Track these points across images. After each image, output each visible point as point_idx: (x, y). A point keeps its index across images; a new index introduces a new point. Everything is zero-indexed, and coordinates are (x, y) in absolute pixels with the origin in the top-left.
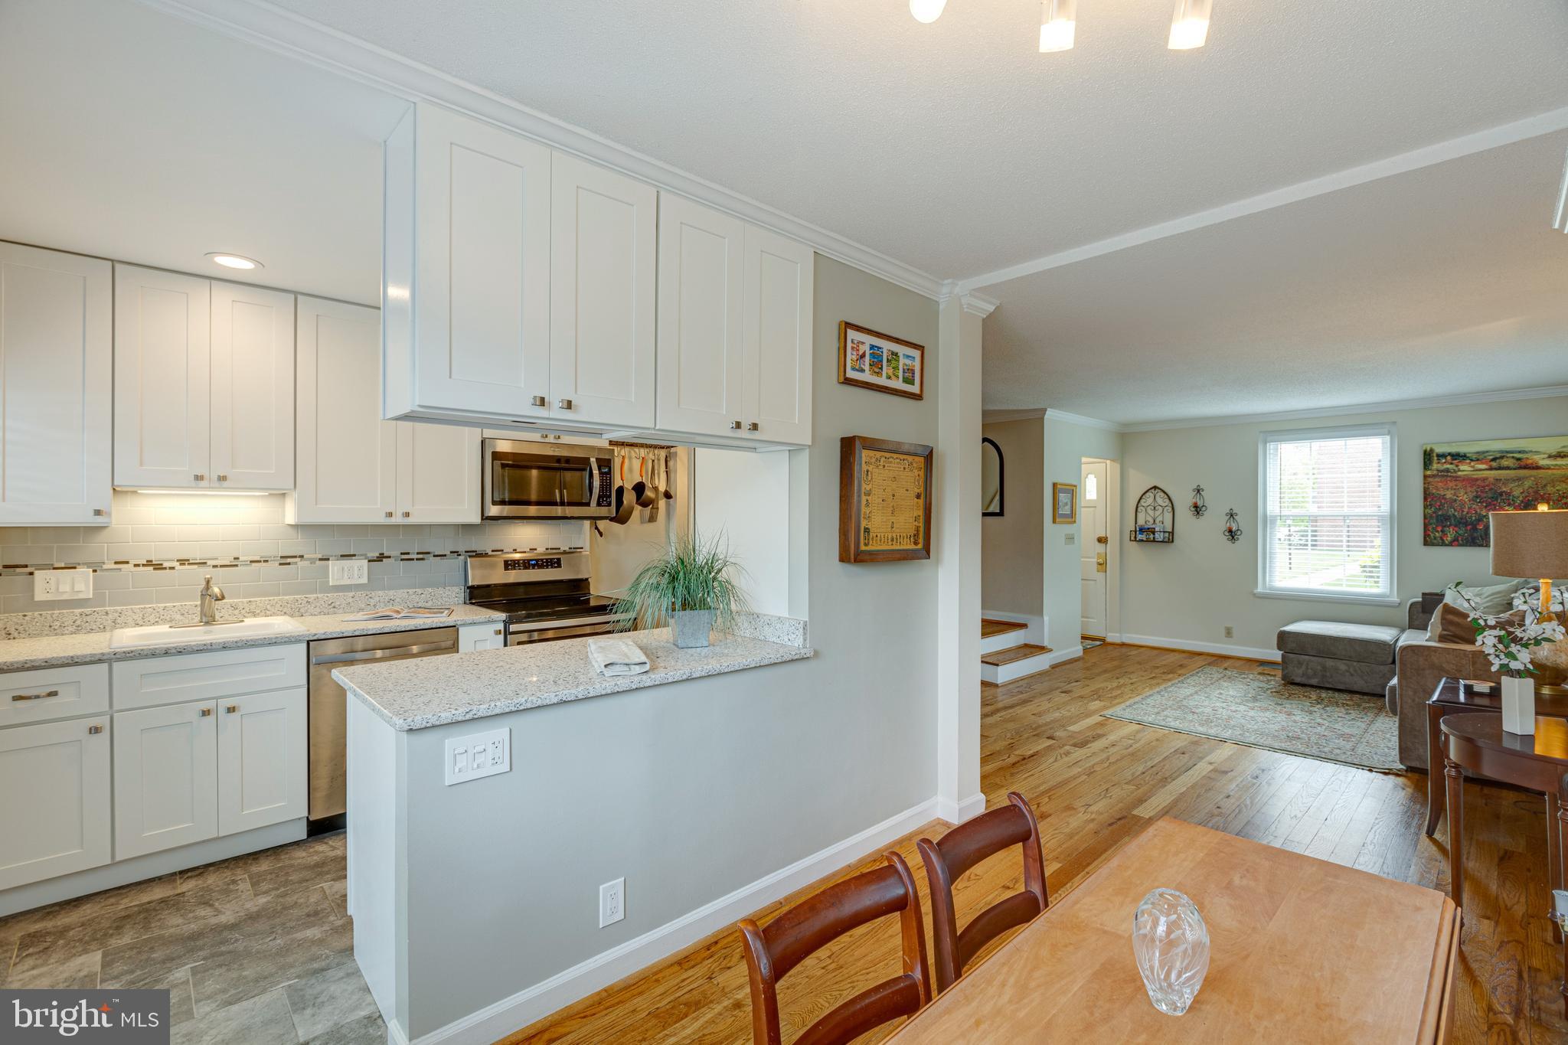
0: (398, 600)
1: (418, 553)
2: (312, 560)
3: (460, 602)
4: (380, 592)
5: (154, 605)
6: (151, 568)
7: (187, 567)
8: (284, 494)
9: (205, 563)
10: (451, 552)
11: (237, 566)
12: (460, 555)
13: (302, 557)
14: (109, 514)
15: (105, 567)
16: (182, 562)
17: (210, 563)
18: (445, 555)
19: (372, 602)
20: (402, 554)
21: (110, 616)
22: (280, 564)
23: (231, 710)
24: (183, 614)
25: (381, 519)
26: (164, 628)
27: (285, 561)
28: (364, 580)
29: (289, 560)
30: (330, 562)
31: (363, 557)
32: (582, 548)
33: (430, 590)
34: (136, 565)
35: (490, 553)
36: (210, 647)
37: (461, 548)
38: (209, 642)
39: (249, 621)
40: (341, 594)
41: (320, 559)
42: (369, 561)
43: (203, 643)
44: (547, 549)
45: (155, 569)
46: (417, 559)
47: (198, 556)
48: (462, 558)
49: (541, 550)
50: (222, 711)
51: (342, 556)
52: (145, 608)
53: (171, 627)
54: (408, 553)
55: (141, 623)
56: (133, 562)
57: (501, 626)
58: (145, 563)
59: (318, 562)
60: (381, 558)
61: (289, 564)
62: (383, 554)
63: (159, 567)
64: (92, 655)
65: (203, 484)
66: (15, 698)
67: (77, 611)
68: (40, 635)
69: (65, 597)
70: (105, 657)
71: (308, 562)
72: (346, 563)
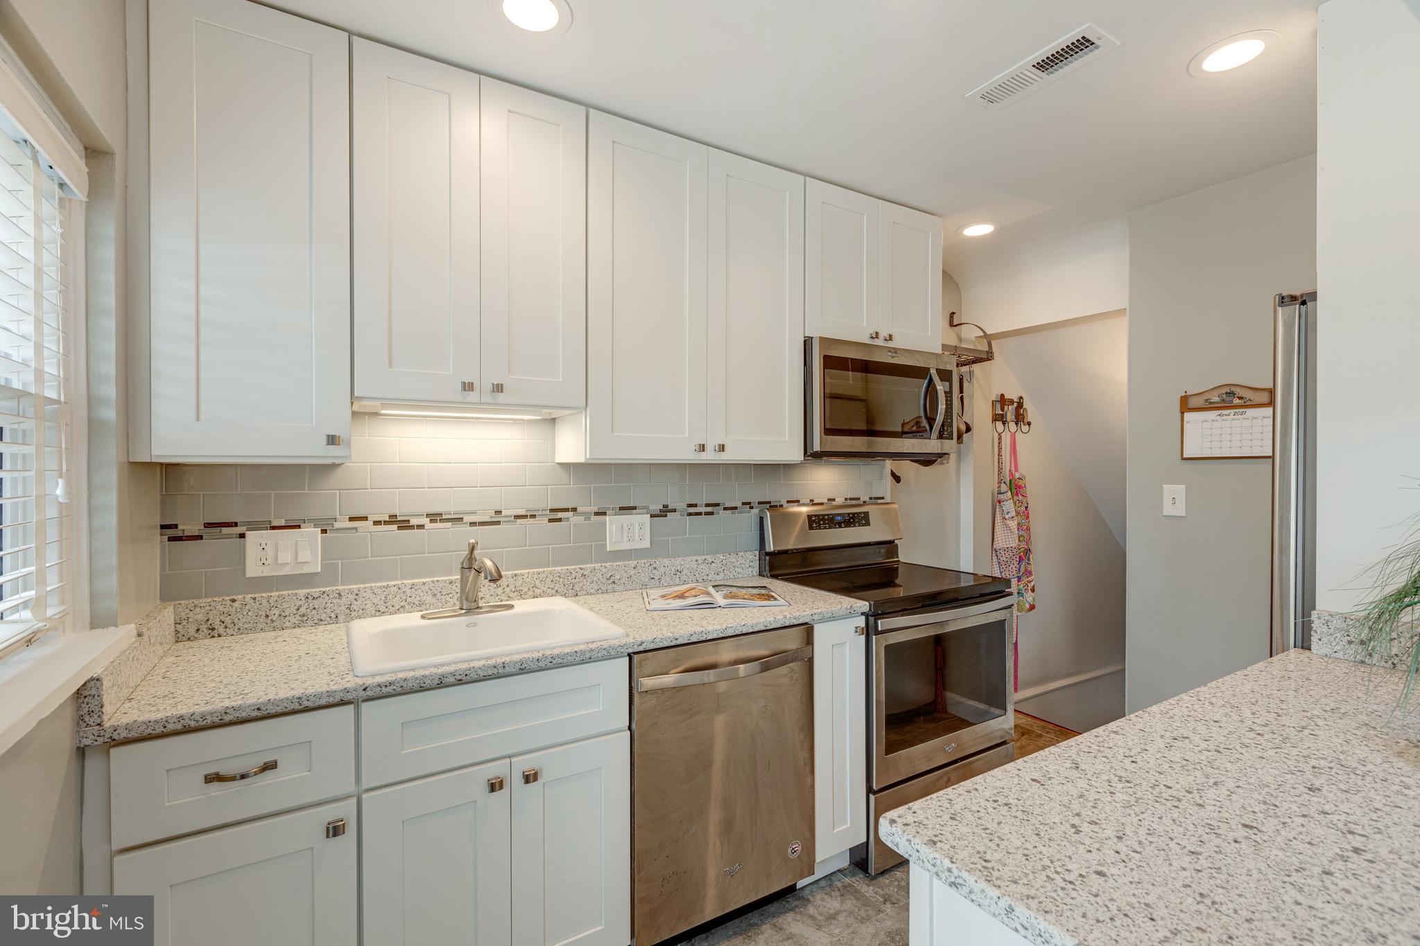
0: (685, 571)
1: (707, 505)
2: (587, 516)
3: (755, 574)
4: (665, 560)
5: (399, 582)
6: (395, 527)
7: (439, 525)
8: (554, 420)
9: (461, 519)
10: (743, 504)
11: (498, 523)
12: (752, 508)
13: (574, 510)
14: (348, 444)
15: (337, 525)
16: (434, 517)
18: (736, 508)
19: (657, 574)
21: (344, 599)
22: (551, 521)
23: (530, 778)
24: (435, 595)
25: (687, 455)
26: (412, 619)
27: (556, 515)
28: (646, 544)
29: (560, 515)
30: (608, 518)
31: (645, 511)
32: (883, 498)
33: (722, 557)
34: (376, 523)
36: (501, 671)
37: (754, 499)
38: (499, 661)
39: (522, 606)
40: (621, 563)
41: (597, 514)
43: (491, 662)
44: (846, 499)
45: (399, 528)
46: (707, 514)
47: (449, 508)
48: (755, 511)
49: (839, 501)
50: (518, 779)
51: (621, 509)
52: (388, 586)
53: (423, 617)
54: (695, 505)
55: (383, 609)
56: (372, 518)
57: (861, 622)
58: (387, 519)
59: (594, 518)
60: (665, 511)
61: (560, 520)
62: (667, 506)
63: (404, 525)
64: (330, 694)
65: (472, 396)
66: (209, 779)
67: (302, 592)
68: (252, 630)
69: (287, 571)
70: (349, 697)
71: (582, 518)
72: (626, 519)
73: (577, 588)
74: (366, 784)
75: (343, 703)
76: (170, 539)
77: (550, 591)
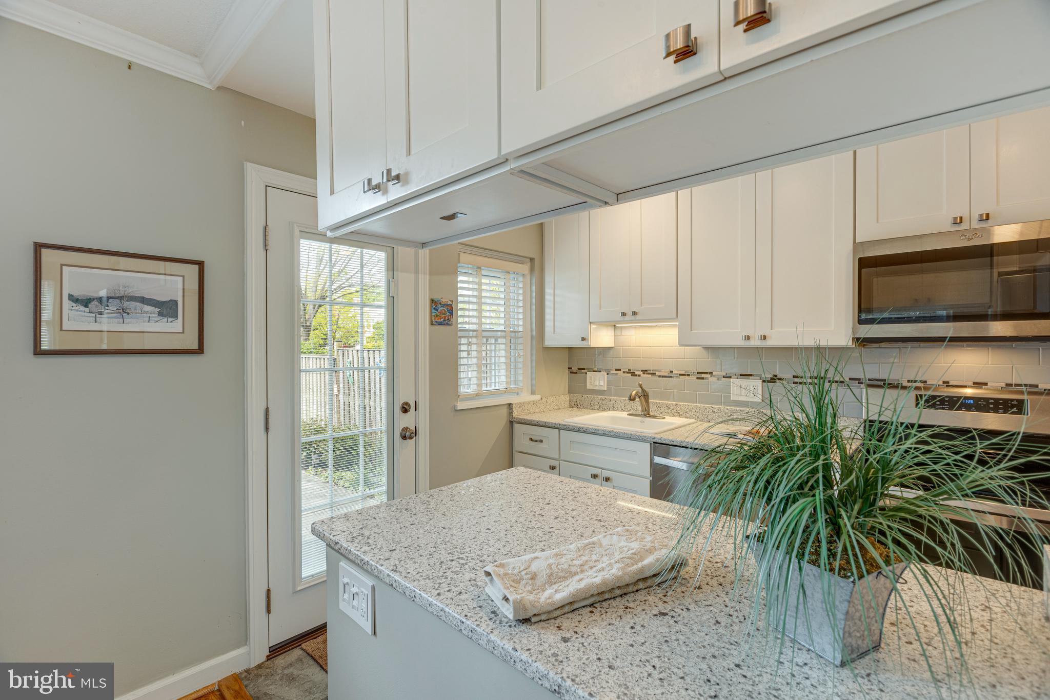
2: (719, 377)
6: (630, 375)
7: (646, 375)
9: (655, 374)
10: (851, 379)
11: (671, 377)
12: (861, 383)
13: (711, 373)
15: (612, 372)
16: (644, 372)
17: (658, 373)
18: (844, 382)
20: (794, 377)
22: (697, 378)
23: (607, 479)
25: (741, 343)
27: (701, 375)
28: (758, 399)
29: (703, 376)
30: (732, 380)
31: (758, 378)
34: (624, 372)
35: (905, 384)
36: (598, 432)
39: (668, 419)
40: (738, 408)
41: (725, 377)
42: (764, 381)
45: (632, 375)
47: (651, 368)
51: (741, 375)
53: (628, 414)
54: (801, 377)
56: (623, 370)
58: (628, 371)
59: (723, 379)
60: (774, 379)
61: (703, 378)
62: (776, 376)
63: (633, 374)
64: (552, 423)
65: (627, 318)
66: (531, 439)
67: (600, 397)
68: (587, 408)
69: (597, 388)
70: (556, 426)
71: (716, 379)
72: (744, 382)
73: (709, 417)
74: (557, 457)
75: (554, 428)
76: (571, 373)
77: (694, 416)
